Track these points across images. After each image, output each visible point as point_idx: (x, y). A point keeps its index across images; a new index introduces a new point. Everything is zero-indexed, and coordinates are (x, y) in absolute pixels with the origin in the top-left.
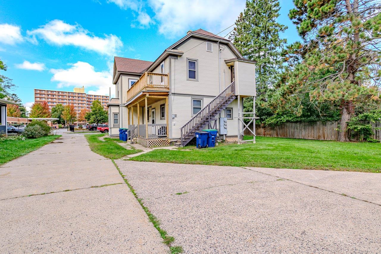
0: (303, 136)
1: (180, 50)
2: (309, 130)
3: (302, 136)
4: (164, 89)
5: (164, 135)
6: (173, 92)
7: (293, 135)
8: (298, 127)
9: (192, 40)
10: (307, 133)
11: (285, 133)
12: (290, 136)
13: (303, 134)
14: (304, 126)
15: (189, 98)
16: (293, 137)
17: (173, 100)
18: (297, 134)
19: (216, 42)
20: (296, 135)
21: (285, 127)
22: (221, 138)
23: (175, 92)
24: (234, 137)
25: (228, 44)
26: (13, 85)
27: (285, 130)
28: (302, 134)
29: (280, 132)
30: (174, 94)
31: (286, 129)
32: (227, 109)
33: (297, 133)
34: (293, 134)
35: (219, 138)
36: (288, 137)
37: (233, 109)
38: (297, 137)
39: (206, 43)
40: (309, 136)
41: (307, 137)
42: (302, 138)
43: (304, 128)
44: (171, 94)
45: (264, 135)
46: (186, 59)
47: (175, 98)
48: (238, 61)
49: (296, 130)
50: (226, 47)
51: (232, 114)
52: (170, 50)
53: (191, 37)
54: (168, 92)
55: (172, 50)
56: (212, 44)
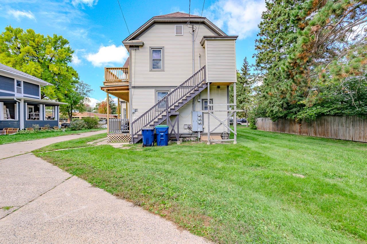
0: (352, 136)
1: (141, 40)
2: (360, 128)
3: (349, 136)
4: (124, 83)
5: (127, 131)
6: (133, 85)
7: (337, 135)
8: (344, 123)
9: (157, 26)
10: (357, 132)
11: (326, 132)
12: (333, 136)
13: (351, 134)
14: (353, 122)
15: (153, 91)
16: (337, 137)
17: (133, 94)
18: (342, 133)
19: (185, 23)
20: (340, 135)
21: (325, 123)
22: (195, 135)
23: (135, 85)
24: (214, 135)
25: (204, 22)
26: (92, 90)
27: (325, 127)
28: (349, 133)
29: (319, 129)
30: (134, 87)
31: (327, 125)
32: (204, 101)
33: (342, 131)
34: (337, 132)
35: (193, 136)
36: (329, 137)
37: (213, 100)
38: (343, 138)
39: (175, 26)
40: (360, 137)
41: (358, 137)
42: (350, 140)
43: (353, 125)
44: (131, 88)
45: (300, 132)
46: (149, 48)
47: (135, 91)
48: (207, 40)
49: (340, 127)
50: (202, 27)
51: (212, 106)
52: (127, 41)
53: (155, 23)
54: (128, 86)
55: (129, 41)
56: (183, 26)
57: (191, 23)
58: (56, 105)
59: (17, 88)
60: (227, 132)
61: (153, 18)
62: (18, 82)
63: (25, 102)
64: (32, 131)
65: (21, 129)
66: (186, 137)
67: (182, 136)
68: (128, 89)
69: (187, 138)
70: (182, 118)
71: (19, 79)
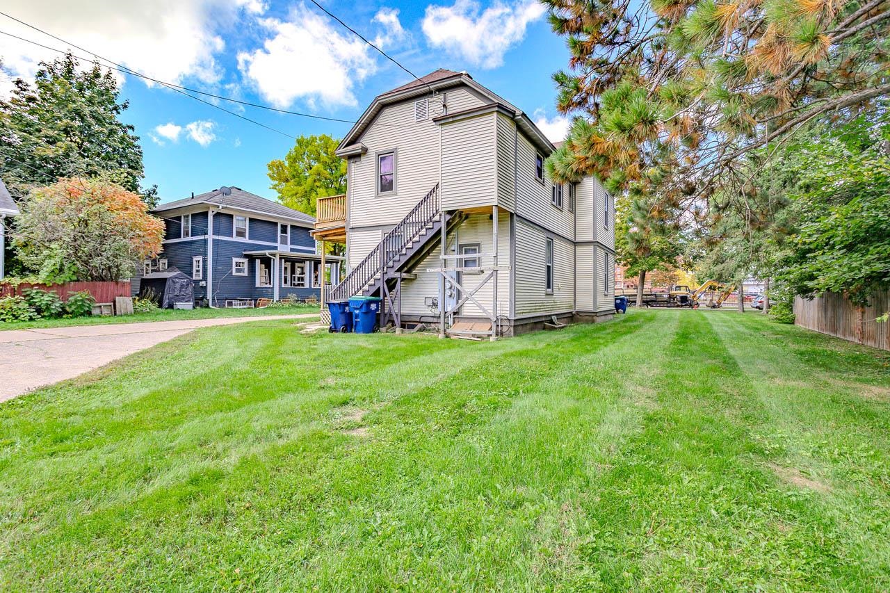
4: (339, 222)
17: (350, 239)
23: (353, 225)
25: (464, 83)
30: (352, 228)
32: (464, 248)
37: (482, 246)
39: (414, 105)
44: (348, 230)
46: (374, 155)
47: (354, 235)
48: (441, 124)
50: (462, 92)
51: (479, 258)
52: (342, 150)
53: (384, 106)
54: (344, 227)
55: (346, 148)
56: (426, 100)
57: (440, 90)
58: (307, 260)
59: (281, 236)
60: (508, 315)
61: (376, 100)
62: (282, 226)
63: (281, 259)
64: (286, 305)
65: (275, 301)
66: (430, 323)
67: (422, 320)
68: (345, 234)
69: (433, 325)
70: (423, 285)
71: (285, 223)
